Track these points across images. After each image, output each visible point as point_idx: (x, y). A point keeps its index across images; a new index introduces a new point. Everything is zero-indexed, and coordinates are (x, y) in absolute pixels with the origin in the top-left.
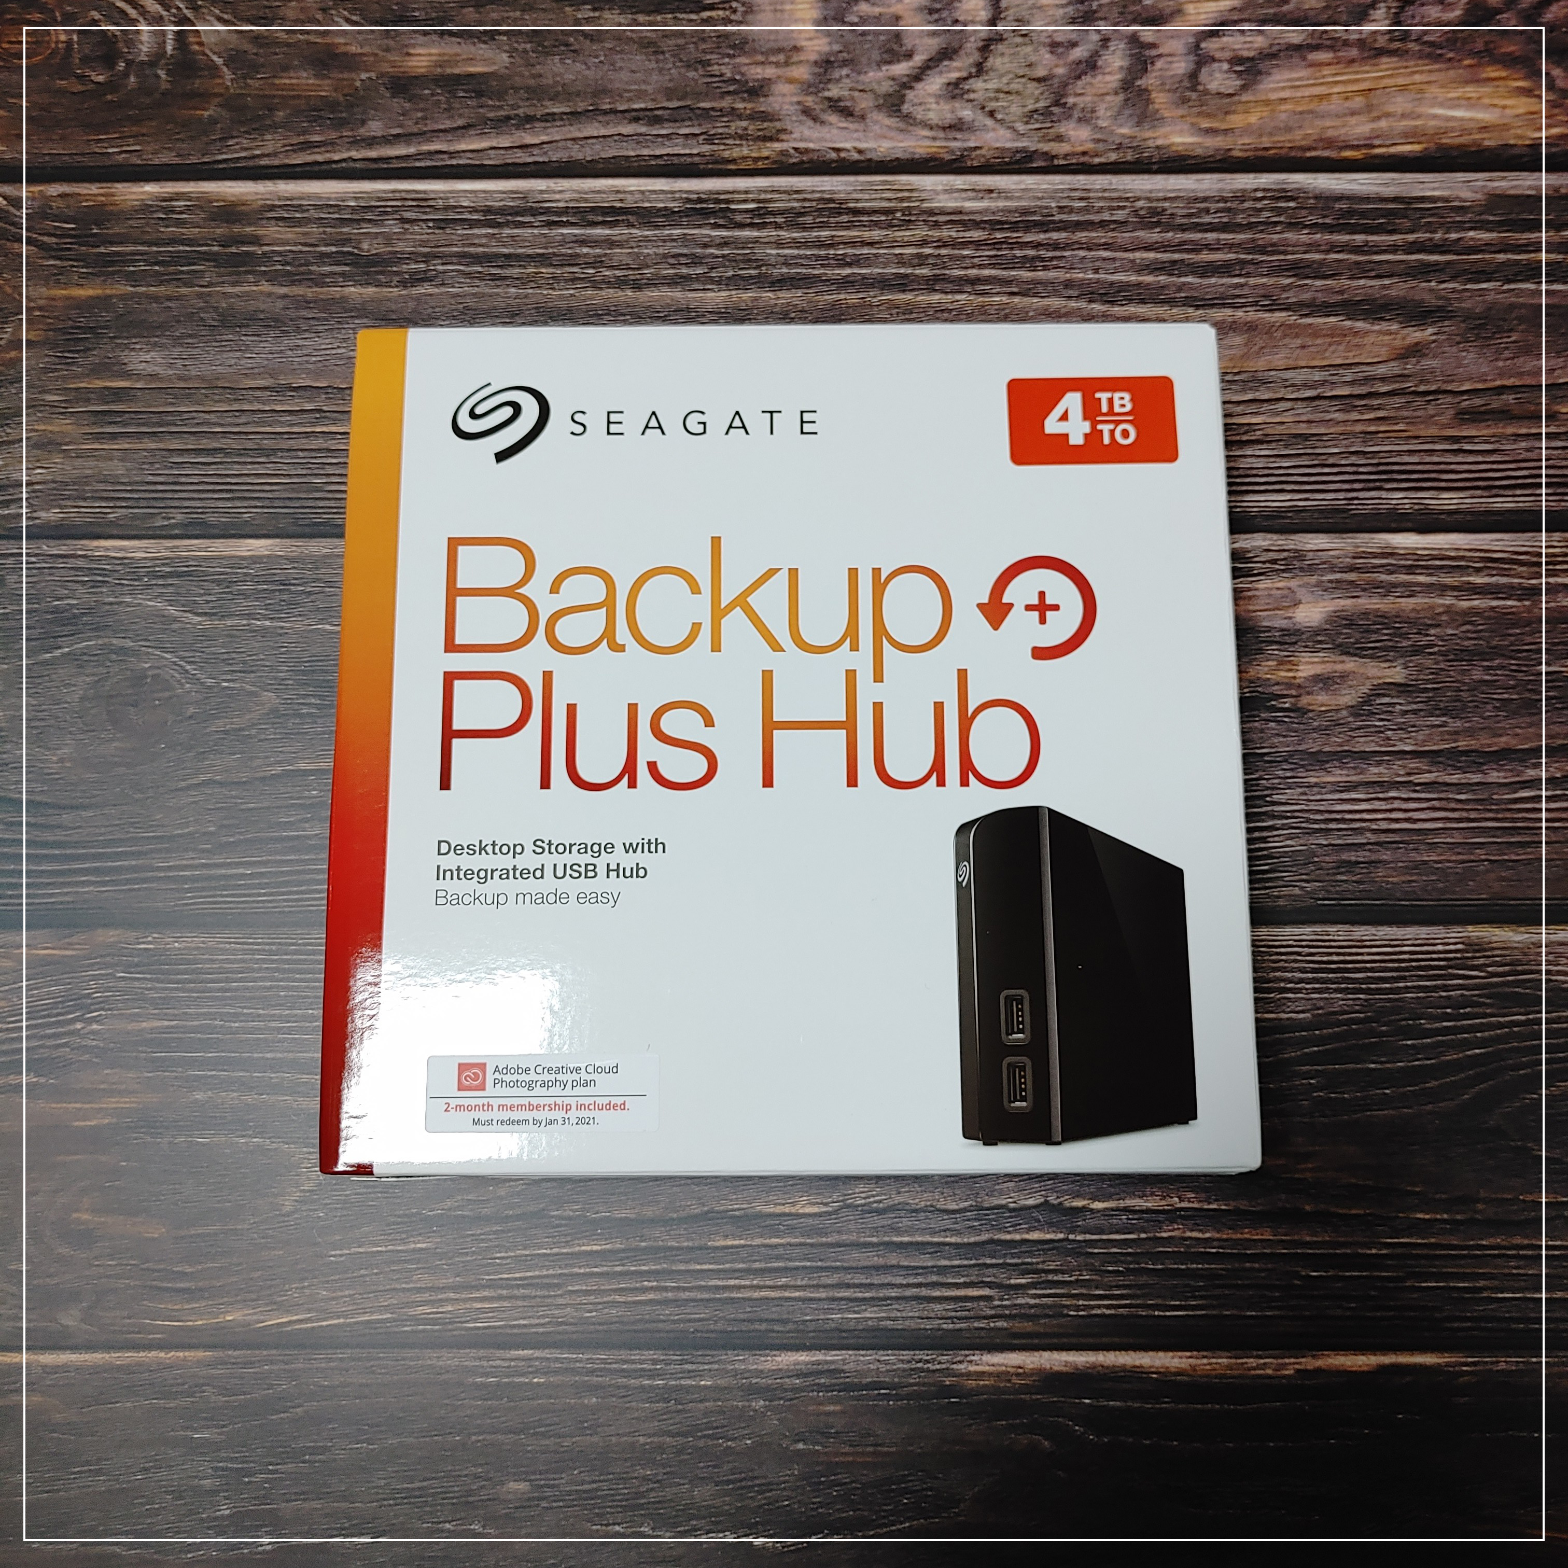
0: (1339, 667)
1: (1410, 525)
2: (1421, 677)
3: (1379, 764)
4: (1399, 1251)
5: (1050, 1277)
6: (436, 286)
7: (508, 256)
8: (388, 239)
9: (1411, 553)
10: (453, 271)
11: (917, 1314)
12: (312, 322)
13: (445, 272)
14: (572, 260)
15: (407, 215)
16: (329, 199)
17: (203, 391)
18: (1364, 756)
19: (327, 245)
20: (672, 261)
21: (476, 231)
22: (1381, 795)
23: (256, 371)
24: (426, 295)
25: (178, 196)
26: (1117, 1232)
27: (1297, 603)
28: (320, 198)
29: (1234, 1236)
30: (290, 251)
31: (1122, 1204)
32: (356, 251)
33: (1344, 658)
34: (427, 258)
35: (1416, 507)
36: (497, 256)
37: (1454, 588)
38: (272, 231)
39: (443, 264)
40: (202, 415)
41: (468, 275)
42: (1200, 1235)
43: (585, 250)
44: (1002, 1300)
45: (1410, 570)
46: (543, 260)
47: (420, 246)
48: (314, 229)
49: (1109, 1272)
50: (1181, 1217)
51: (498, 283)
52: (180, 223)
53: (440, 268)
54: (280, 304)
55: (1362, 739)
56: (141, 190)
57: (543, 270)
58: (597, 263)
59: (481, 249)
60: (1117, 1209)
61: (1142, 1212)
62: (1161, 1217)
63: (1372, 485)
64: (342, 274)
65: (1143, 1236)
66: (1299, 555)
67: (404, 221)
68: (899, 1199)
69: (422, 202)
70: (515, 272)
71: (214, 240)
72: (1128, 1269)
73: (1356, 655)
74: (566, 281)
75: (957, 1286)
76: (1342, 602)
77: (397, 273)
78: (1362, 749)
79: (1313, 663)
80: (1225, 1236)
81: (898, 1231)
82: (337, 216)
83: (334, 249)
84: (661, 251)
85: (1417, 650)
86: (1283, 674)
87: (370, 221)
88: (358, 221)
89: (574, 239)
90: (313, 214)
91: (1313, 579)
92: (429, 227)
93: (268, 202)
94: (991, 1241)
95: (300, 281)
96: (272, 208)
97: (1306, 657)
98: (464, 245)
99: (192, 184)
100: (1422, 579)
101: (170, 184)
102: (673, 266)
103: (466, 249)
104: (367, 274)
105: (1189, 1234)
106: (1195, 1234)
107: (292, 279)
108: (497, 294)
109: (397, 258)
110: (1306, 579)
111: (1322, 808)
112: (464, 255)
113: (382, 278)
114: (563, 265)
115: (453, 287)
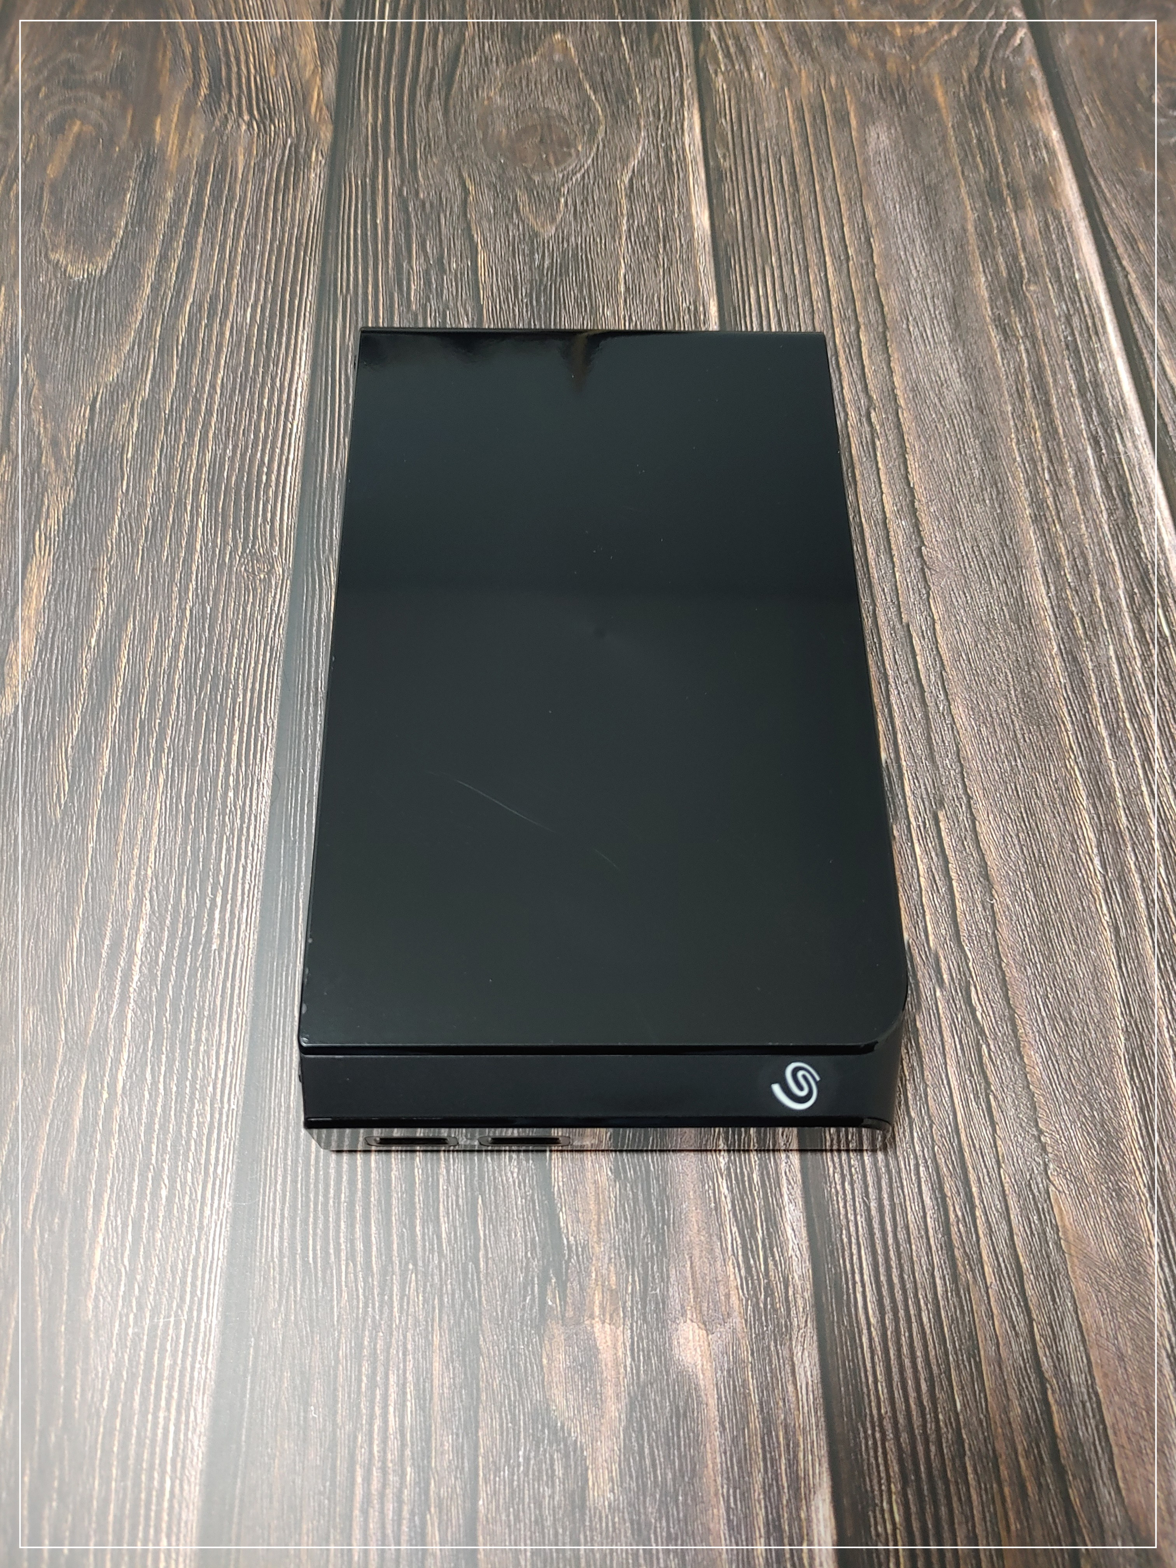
0: (610, 1391)
6: (1000, 345)
7: (1048, 403)
8: (1046, 305)
9: (802, 1531)
10: (1021, 357)
12: (941, 251)
13: (1018, 351)
14: (1056, 458)
15: (1076, 321)
16: (1078, 259)
17: (855, 176)
18: (471, 1427)
19: (1026, 258)
20: (1076, 551)
21: (1071, 376)
22: (408, 1452)
23: (883, 212)
24: (989, 337)
25: (1052, 154)
27: (707, 1325)
28: (1077, 251)
30: (1014, 233)
32: (1025, 281)
33: (625, 1401)
34: (1030, 337)
35: (880, 1548)
36: (1046, 393)
38: (1032, 220)
39: (1027, 351)
40: (831, 176)
41: (1019, 370)
43: (1071, 470)
45: (774, 1528)
46: (1050, 432)
47: (1043, 331)
48: (1042, 248)
51: (1015, 395)
52: (1024, 156)
53: (1022, 347)
54: (956, 226)
55: (496, 1425)
56: (1052, 128)
57: (1038, 434)
58: (1058, 481)
59: (1051, 380)
63: (909, 1465)
64: (997, 272)
66: (783, 1333)
67: (1068, 316)
69: (1094, 331)
70: (1031, 409)
71: (1013, 179)
73: (629, 1420)
74: (1030, 454)
76: (713, 1402)
77: (1008, 313)
78: (482, 1424)
79: (615, 1347)
82: (1061, 265)
83: (1024, 264)
84: (1087, 541)
86: (597, 1298)
87: (1062, 291)
88: (1059, 281)
89: (1083, 460)
90: (1058, 249)
91: (745, 1354)
92: (1066, 338)
93: (1062, 215)
95: (984, 240)
96: (1057, 217)
97: (624, 1336)
98: (1051, 366)
99: (1067, 162)
101: (1063, 147)
102: (1070, 552)
103: (1048, 368)
104: (1003, 290)
107: (984, 233)
108: (1002, 395)
109: (1025, 313)
110: (745, 1342)
111: (393, 1351)
112: (1040, 366)
113: (1001, 302)
114: (1048, 451)
115: (1002, 359)
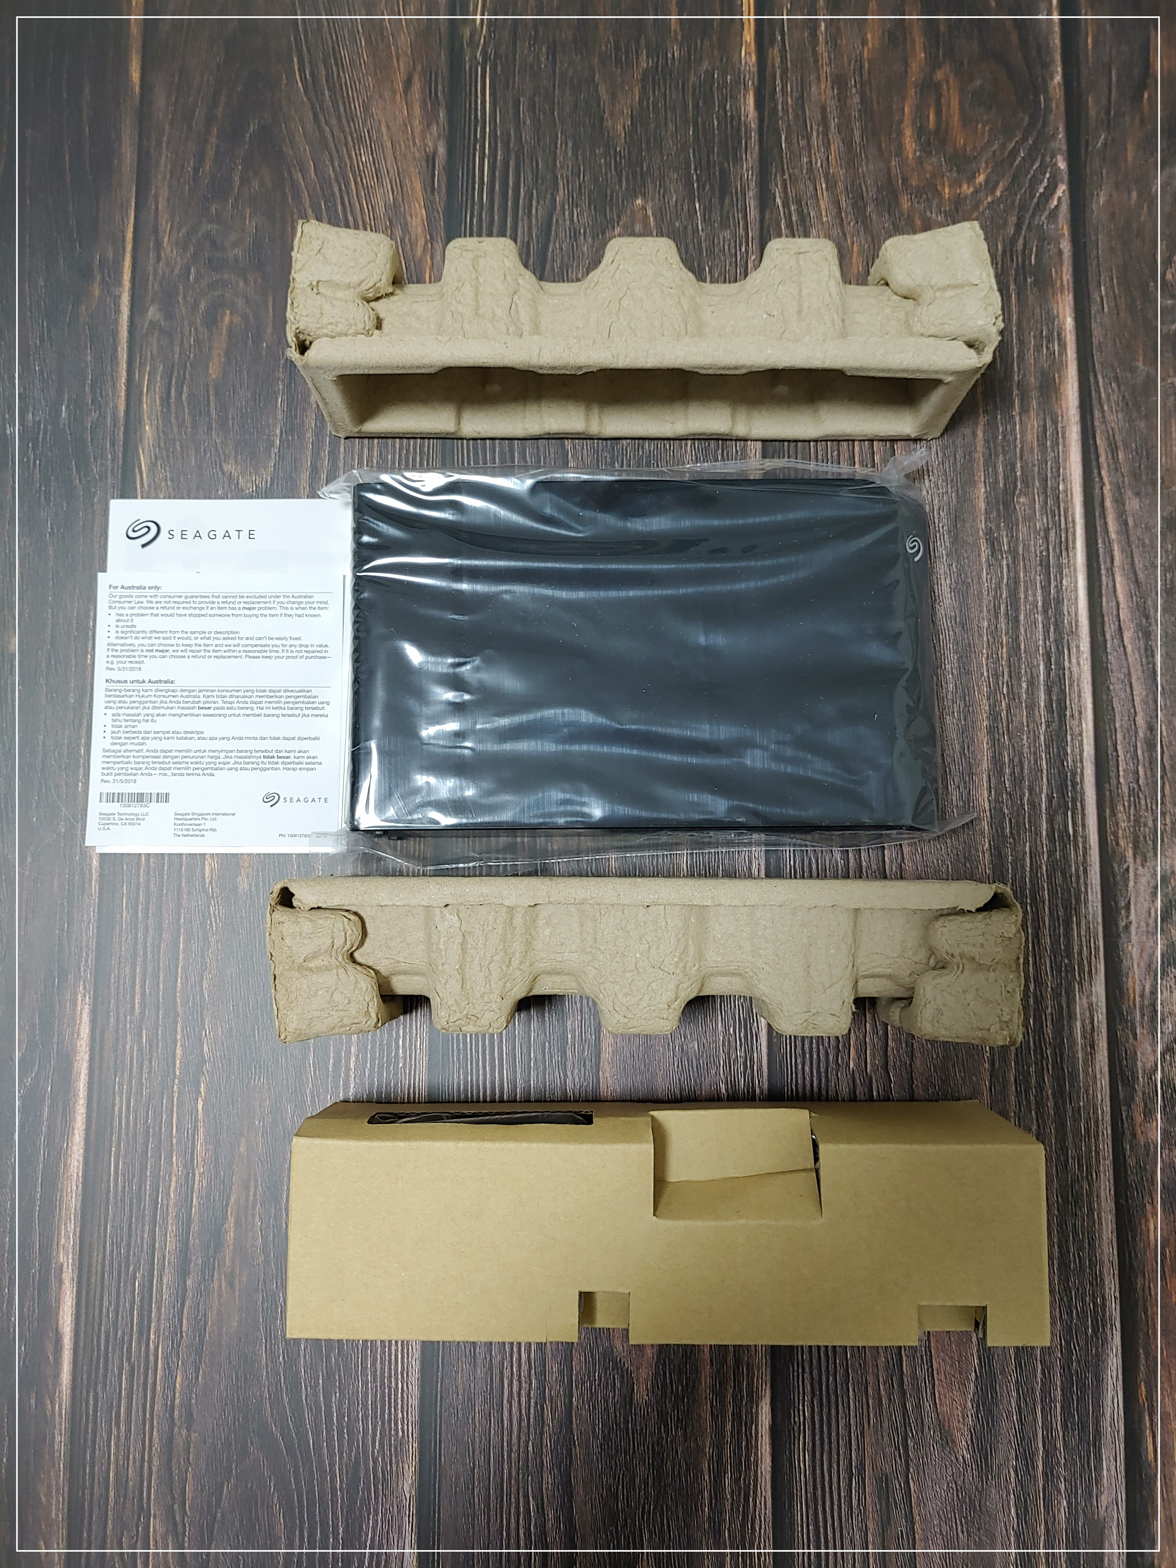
1: (779, 1420)
2: (638, 1419)
3: (561, 1372)
4: (152, 1358)
5: (146, 1063)
6: (988, 560)
7: (1017, 620)
8: (1030, 519)
9: (754, 1419)
10: (1002, 573)
11: (123, 953)
12: (952, 458)
13: (1001, 566)
14: (1014, 674)
15: (1052, 534)
16: (1065, 468)
19: (1022, 467)
20: (1016, 760)
21: (1039, 591)
24: (980, 550)
25: (1063, 345)
26: (178, 1119)
28: (1065, 461)
29: (170, 1217)
30: (1016, 439)
31: (201, 1124)
32: (1017, 492)
34: (1013, 551)
35: (796, 1428)
36: (1017, 610)
37: (720, 1456)
38: (1034, 423)
39: (1008, 565)
41: (999, 586)
42: (172, 1189)
43: (1024, 685)
44: (131, 1023)
45: (737, 1416)
46: (1014, 649)
47: (1024, 545)
48: (1036, 457)
49: (148, 1111)
50: (188, 1174)
51: (992, 612)
52: (1038, 348)
53: (1005, 562)
54: (968, 431)
56: (1067, 315)
57: (1005, 650)
58: (1013, 695)
59: (1022, 596)
60: (196, 1120)
61: (193, 1143)
62: (188, 1157)
63: (816, 1386)
64: (996, 482)
65: (174, 1141)
67: (1047, 531)
68: (212, 940)
69: (1065, 546)
70: (1002, 624)
71: (1024, 375)
72: (148, 1127)
74: (995, 670)
75: (143, 987)
77: (998, 527)
80: (170, 1209)
81: (187, 940)
82: (1049, 475)
83: (1019, 473)
84: (1026, 750)
85: (662, 1416)
87: (1046, 503)
88: (1045, 493)
89: (1035, 675)
90: (1051, 455)
92: (1041, 552)
93: (1060, 418)
94: (177, 1015)
95: (989, 448)
96: (1055, 422)
98: (1026, 582)
99: (1075, 356)
100: (729, 1427)
101: (1074, 338)
102: (1011, 761)
103: (1022, 584)
104: (997, 502)
105: (174, 1179)
106: (173, 1184)
108: (982, 611)
109: (1012, 527)
112: (1016, 582)
113: (994, 514)
114: (1010, 667)
115: (987, 574)
